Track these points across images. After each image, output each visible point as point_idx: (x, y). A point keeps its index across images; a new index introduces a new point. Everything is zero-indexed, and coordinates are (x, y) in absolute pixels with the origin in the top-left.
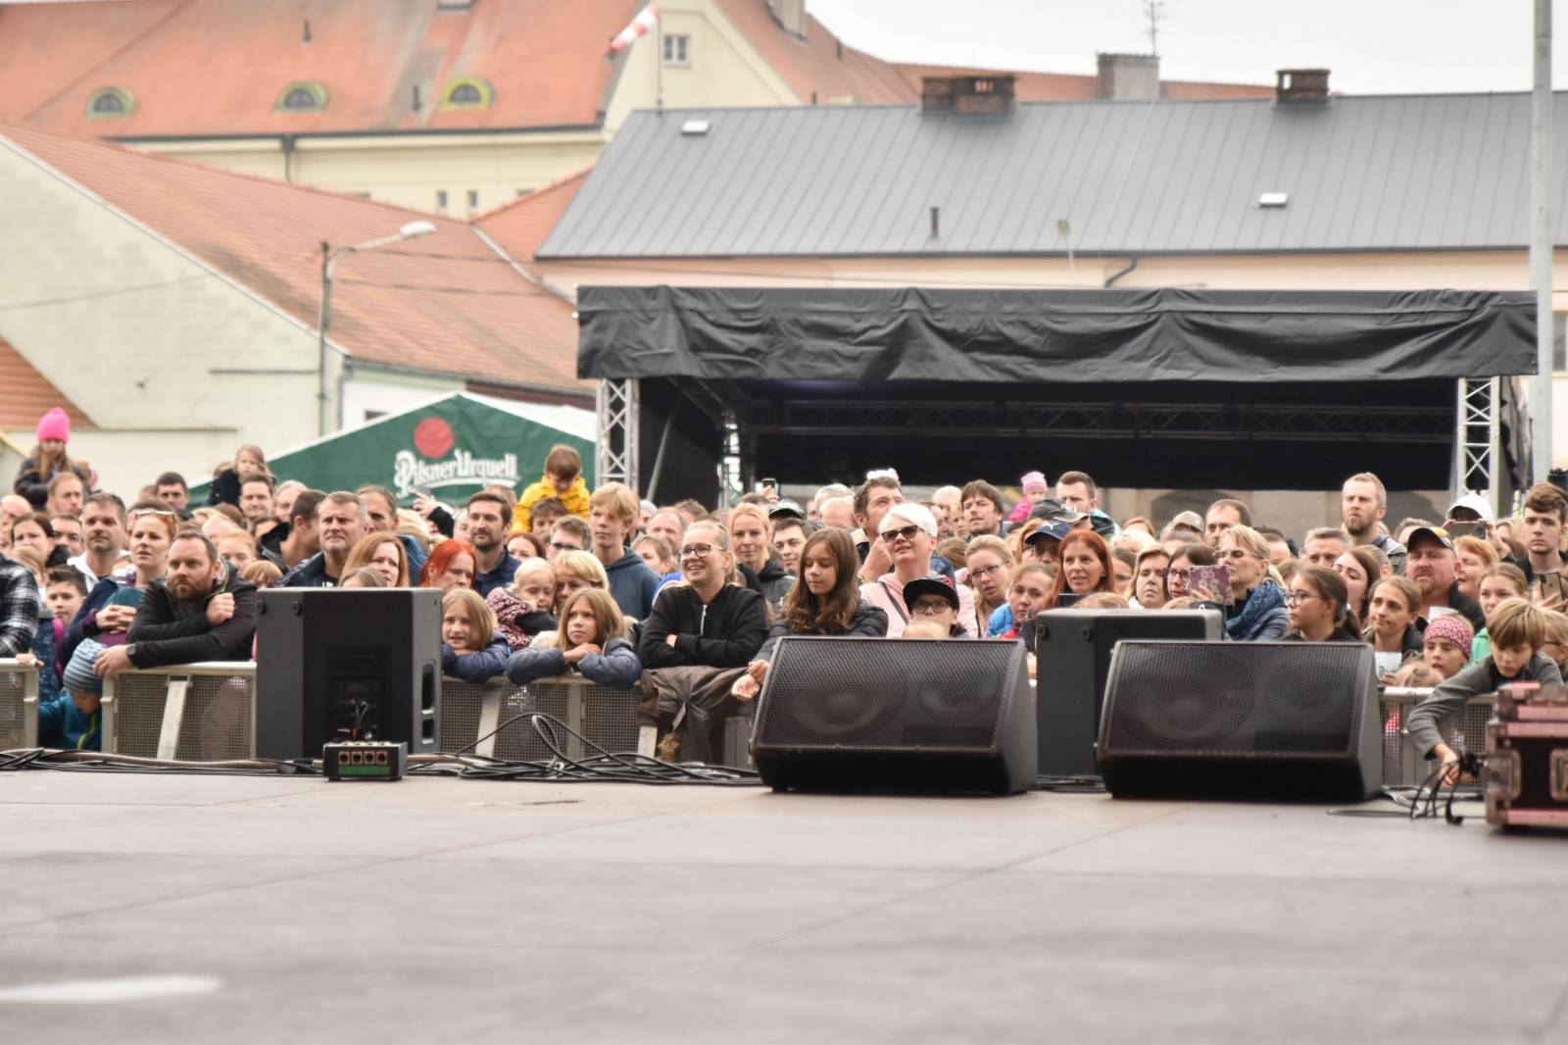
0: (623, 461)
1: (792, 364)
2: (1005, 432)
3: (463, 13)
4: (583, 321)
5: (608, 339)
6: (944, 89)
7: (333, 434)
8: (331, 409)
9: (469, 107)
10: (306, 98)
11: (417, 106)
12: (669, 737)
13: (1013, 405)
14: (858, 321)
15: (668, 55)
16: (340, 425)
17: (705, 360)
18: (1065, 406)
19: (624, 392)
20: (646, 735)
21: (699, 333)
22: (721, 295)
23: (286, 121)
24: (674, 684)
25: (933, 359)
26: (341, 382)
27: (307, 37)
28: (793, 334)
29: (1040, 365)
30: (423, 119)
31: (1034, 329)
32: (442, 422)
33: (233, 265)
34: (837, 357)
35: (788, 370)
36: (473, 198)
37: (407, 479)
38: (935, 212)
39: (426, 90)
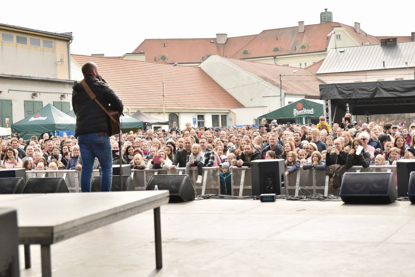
0: (328, 114)
1: (357, 96)
2: (396, 104)
3: (303, 34)
4: (320, 90)
5: (325, 93)
6: (384, 41)
7: (283, 106)
8: (283, 102)
9: (304, 49)
10: (277, 50)
11: (296, 50)
12: (332, 178)
13: (397, 99)
14: (368, 87)
15: (337, 38)
16: (284, 105)
17: (342, 96)
18: (407, 99)
19: (328, 102)
20: (327, 178)
21: (341, 91)
22: (344, 84)
23: (274, 54)
24: (333, 169)
25: (382, 93)
26: (284, 98)
27: (277, 40)
28: (357, 90)
29: (401, 93)
30: (297, 52)
31: (400, 87)
32: (301, 104)
33: (265, 79)
34: (365, 94)
35: (356, 96)
36: (306, 64)
37: (295, 113)
38: (384, 62)
39: (297, 47)
